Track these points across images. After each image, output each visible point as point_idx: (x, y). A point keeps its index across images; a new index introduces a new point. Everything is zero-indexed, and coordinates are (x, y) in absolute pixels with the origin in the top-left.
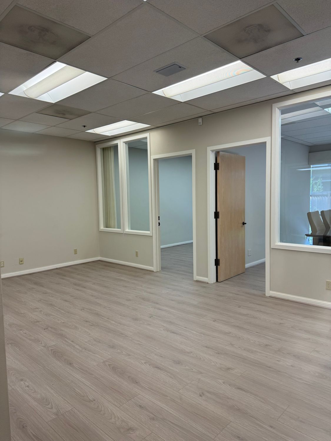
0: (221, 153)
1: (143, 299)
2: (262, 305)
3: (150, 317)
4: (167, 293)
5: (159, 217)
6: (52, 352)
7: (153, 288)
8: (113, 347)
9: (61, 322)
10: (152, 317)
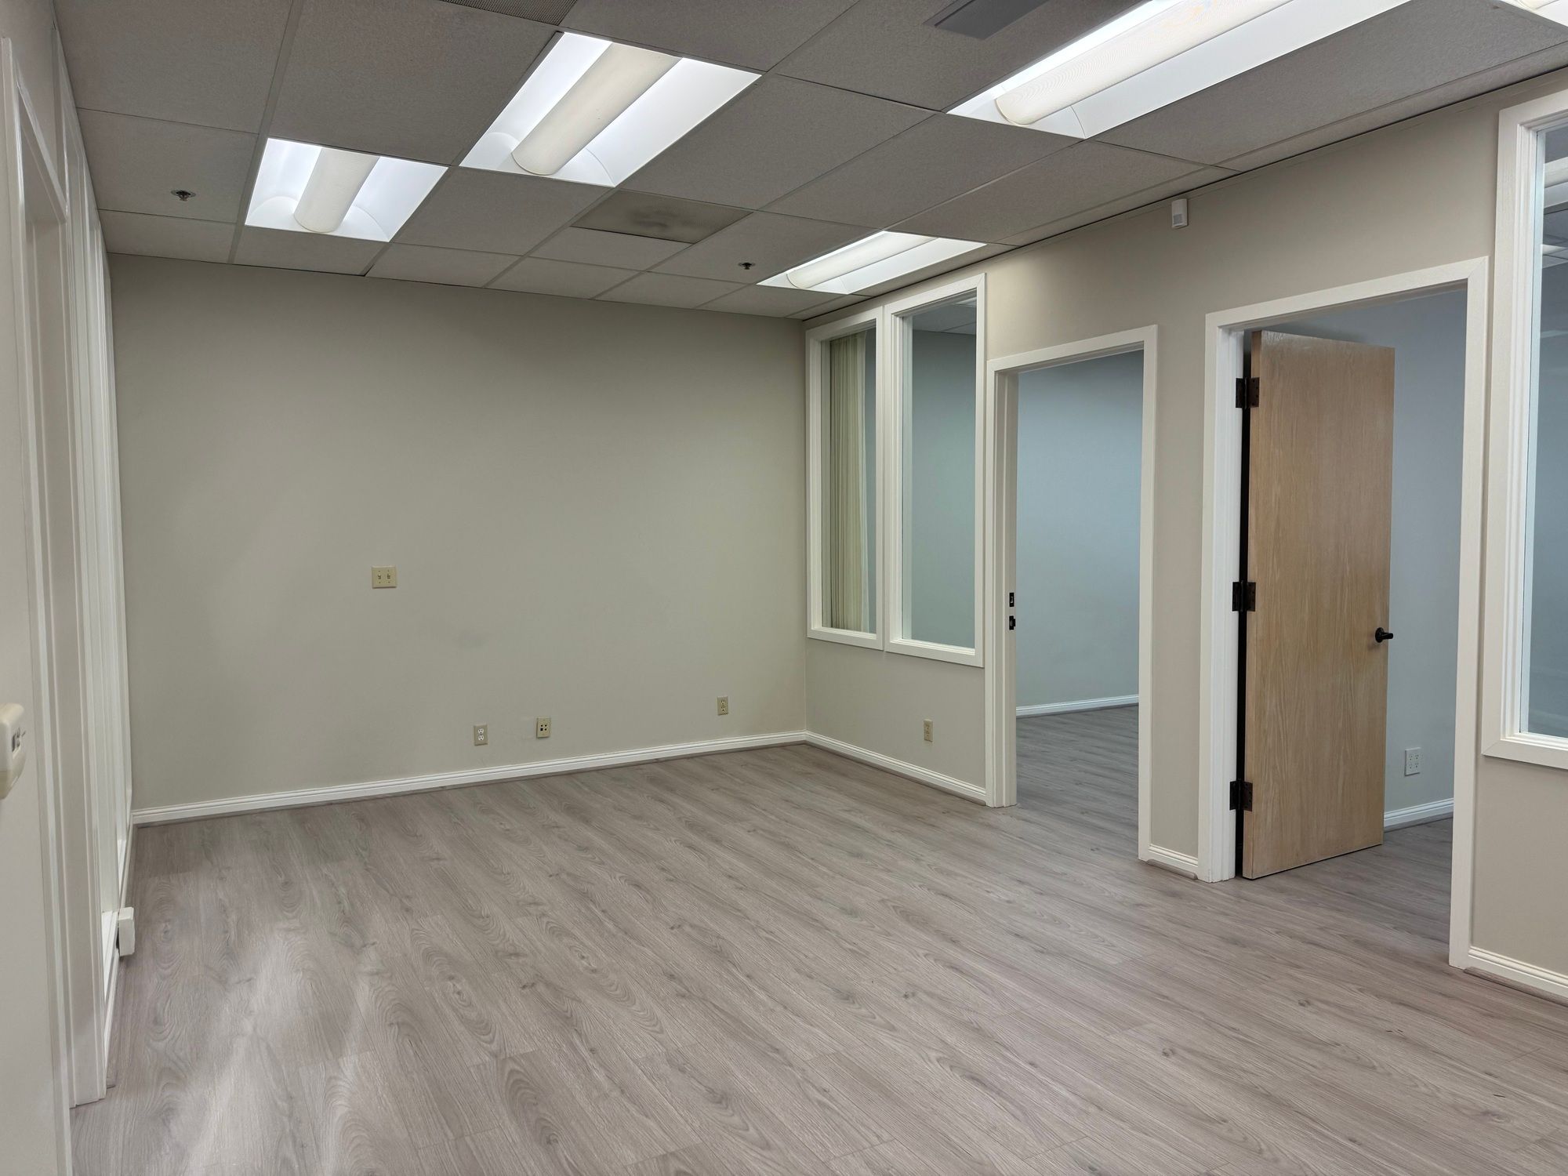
0: (1268, 337)
1: (907, 915)
2: (1417, 1009)
3: (906, 996)
4: (1008, 902)
5: (1012, 595)
6: (511, 1081)
7: (961, 872)
8: (721, 1098)
9: (586, 968)
10: (914, 995)
